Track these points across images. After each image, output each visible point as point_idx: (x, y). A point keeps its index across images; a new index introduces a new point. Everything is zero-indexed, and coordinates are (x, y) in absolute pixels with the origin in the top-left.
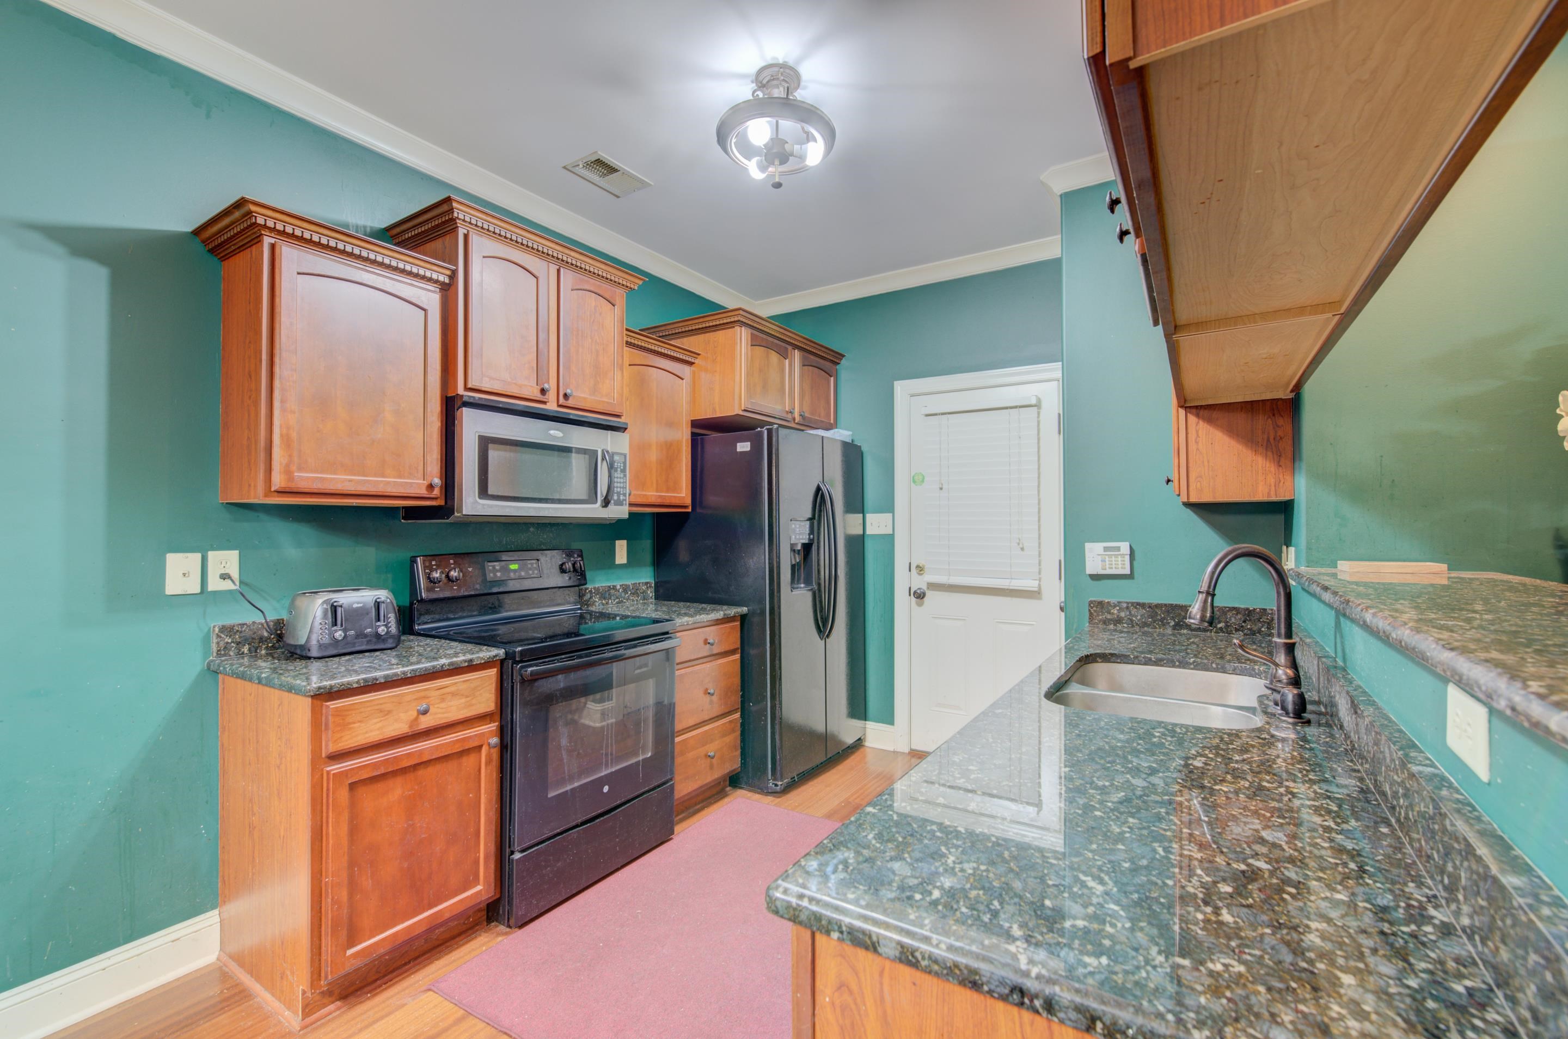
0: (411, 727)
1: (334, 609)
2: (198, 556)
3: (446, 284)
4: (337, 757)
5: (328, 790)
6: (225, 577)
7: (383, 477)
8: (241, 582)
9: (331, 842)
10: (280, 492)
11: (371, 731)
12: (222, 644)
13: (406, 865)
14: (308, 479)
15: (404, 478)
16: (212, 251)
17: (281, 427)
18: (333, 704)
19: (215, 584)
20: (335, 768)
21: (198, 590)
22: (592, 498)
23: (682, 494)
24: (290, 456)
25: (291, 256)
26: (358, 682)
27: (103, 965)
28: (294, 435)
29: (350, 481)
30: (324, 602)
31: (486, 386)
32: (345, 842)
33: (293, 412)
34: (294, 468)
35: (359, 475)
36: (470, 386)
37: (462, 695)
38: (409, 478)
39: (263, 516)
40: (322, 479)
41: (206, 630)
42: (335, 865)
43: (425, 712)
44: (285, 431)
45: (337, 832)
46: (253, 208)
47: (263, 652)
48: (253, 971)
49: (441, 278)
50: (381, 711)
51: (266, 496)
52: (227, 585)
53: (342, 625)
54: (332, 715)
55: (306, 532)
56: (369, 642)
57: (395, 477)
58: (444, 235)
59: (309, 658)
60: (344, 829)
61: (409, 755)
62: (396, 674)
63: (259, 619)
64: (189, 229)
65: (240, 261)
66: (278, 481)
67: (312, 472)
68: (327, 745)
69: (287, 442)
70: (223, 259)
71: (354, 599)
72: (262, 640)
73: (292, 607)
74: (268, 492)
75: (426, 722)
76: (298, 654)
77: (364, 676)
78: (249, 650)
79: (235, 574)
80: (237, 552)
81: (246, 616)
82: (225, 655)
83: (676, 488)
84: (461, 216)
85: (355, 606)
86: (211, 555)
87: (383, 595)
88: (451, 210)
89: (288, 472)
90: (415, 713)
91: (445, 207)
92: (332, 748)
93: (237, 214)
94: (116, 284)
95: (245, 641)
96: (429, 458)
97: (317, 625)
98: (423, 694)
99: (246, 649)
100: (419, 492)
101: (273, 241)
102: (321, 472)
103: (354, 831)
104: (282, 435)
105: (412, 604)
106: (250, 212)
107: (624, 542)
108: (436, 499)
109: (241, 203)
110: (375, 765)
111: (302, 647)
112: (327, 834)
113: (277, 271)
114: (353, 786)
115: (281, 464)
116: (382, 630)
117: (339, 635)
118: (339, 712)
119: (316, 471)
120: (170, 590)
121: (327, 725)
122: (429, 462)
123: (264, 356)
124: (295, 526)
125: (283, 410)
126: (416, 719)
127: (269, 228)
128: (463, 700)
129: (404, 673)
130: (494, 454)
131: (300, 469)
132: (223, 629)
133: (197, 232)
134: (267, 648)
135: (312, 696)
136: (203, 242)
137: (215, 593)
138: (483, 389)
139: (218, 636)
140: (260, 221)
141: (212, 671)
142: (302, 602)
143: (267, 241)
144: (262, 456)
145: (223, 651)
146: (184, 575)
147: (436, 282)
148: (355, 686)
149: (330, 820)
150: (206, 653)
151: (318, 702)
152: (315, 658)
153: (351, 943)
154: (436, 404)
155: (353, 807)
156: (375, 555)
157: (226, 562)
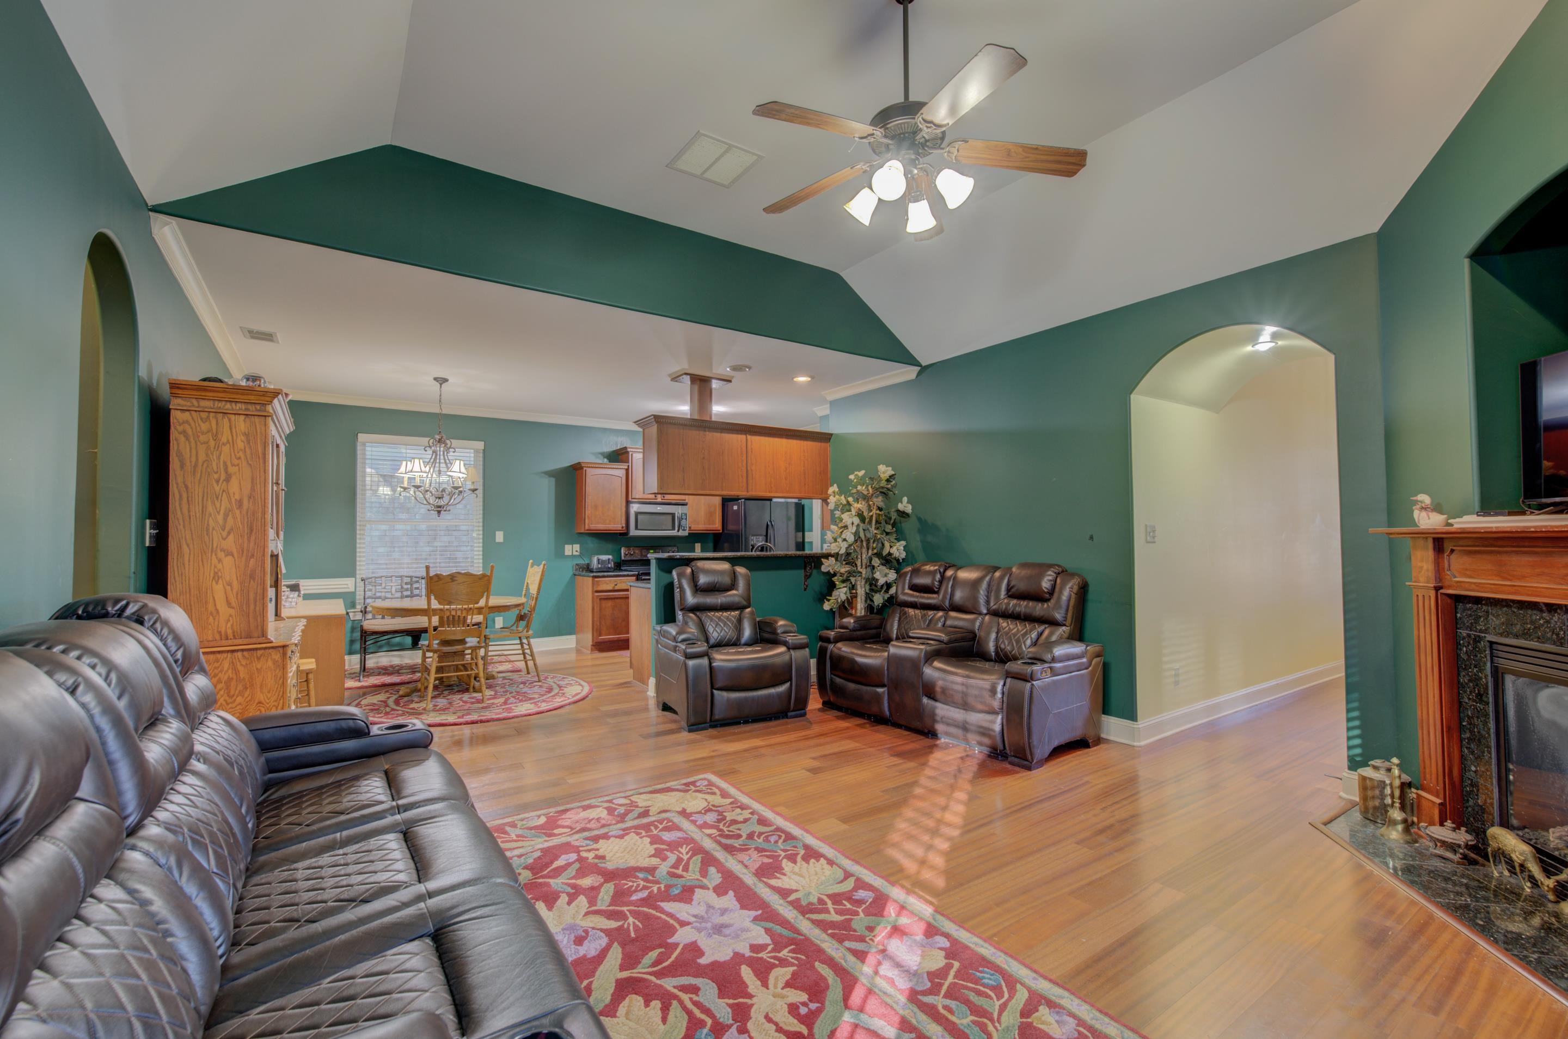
0: (611, 588)
1: (599, 560)
2: (571, 546)
3: (626, 467)
4: (597, 592)
6: (577, 551)
8: (580, 552)
10: (586, 530)
11: (604, 588)
12: (576, 568)
14: (592, 526)
16: (574, 470)
18: (595, 581)
19: (575, 553)
20: (597, 594)
21: (571, 554)
22: (673, 529)
23: (717, 525)
24: (590, 520)
25: (588, 470)
28: (591, 515)
29: (602, 526)
30: (596, 557)
31: (637, 497)
33: (590, 510)
34: (589, 524)
35: (604, 525)
36: (633, 497)
38: (615, 525)
39: (586, 536)
40: (595, 526)
41: (573, 564)
43: (616, 585)
44: (588, 513)
45: (597, 609)
50: (606, 583)
52: (578, 554)
53: (601, 564)
54: (595, 583)
56: (606, 568)
57: (613, 525)
58: (626, 454)
59: (593, 571)
61: (612, 594)
62: (608, 575)
63: (584, 561)
64: (567, 468)
65: (578, 475)
66: (587, 527)
67: (593, 524)
68: (593, 590)
69: (588, 517)
70: (577, 471)
71: (604, 557)
72: (584, 567)
73: (591, 559)
74: (584, 530)
75: (617, 588)
76: (591, 571)
79: (579, 550)
80: (579, 545)
81: (581, 562)
83: (714, 523)
84: (630, 450)
85: (603, 559)
86: (574, 545)
87: (610, 557)
91: (625, 448)
92: (596, 589)
93: (577, 463)
94: (556, 482)
95: (581, 567)
96: (621, 519)
97: (596, 564)
98: (614, 581)
99: (581, 569)
100: (618, 529)
102: (595, 524)
103: (600, 610)
104: (587, 515)
105: (621, 560)
106: (580, 462)
107: (699, 544)
108: (624, 530)
109: (578, 460)
110: (605, 595)
111: (592, 569)
112: (595, 612)
113: (586, 476)
114: (600, 599)
115: (586, 523)
116: (609, 565)
117: (600, 566)
120: (566, 554)
121: (594, 585)
123: (584, 497)
124: (594, 539)
125: (588, 510)
126: (612, 586)
127: (585, 466)
129: (610, 575)
130: (640, 517)
132: (576, 564)
134: (585, 569)
135: (592, 577)
136: (573, 468)
137: (575, 555)
139: (575, 566)
140: (583, 464)
141: (574, 574)
142: (593, 558)
143: (584, 469)
144: (583, 520)
145: (576, 570)
146: (568, 550)
147: (624, 467)
148: (600, 576)
150: (573, 569)
151: (593, 579)
152: (595, 570)
153: (600, 636)
154: (624, 504)
155: (600, 604)
156: (610, 546)
157: (577, 547)
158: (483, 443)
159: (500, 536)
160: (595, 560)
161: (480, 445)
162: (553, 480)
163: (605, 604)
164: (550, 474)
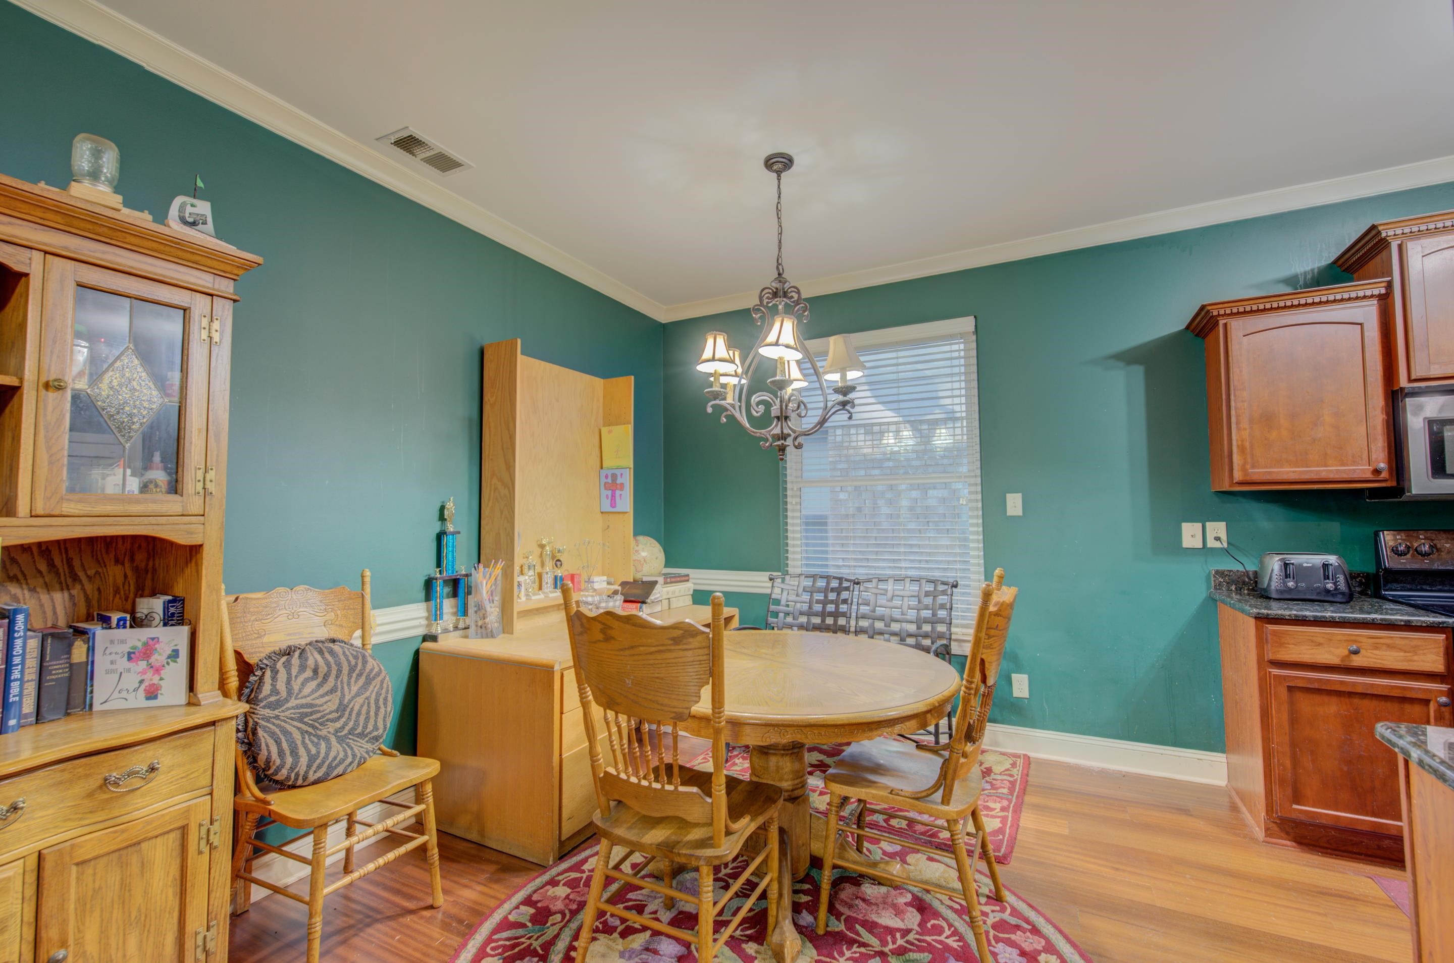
0: (1342, 661)
1: (1290, 566)
2: (1200, 525)
3: (1383, 294)
4: (1277, 663)
5: (1270, 684)
6: (1217, 539)
7: (1326, 466)
8: (1229, 543)
9: (1275, 721)
10: (1240, 483)
11: (1304, 654)
12: (1217, 581)
13: (1345, 769)
14: (1261, 472)
15: (1348, 465)
16: (1197, 335)
17: (1237, 441)
18: (1271, 627)
19: (1211, 543)
20: (1276, 671)
21: (1201, 547)
24: (1245, 459)
26: (1289, 616)
27: (1163, 752)
28: (1247, 444)
29: (1294, 472)
30: (1280, 560)
32: (1286, 724)
33: (1245, 429)
34: (1248, 467)
35: (1303, 467)
36: (1413, 377)
37: (1401, 649)
38: (1352, 465)
39: (1241, 499)
40: (1270, 473)
41: (1208, 572)
42: (1281, 740)
43: (1356, 652)
44: (1240, 443)
45: (1280, 716)
46: (1209, 308)
47: (1246, 592)
48: (1242, 799)
49: (1376, 292)
50: (1312, 641)
51: (1230, 486)
52: (1217, 545)
53: (1294, 578)
54: (1270, 634)
55: (1275, 510)
56: (1319, 594)
57: (1337, 466)
58: (1380, 252)
59: (1270, 598)
60: (1285, 716)
61: (1342, 683)
62: (1324, 617)
63: (1241, 569)
64: (1183, 327)
65: (1211, 337)
66: (1238, 476)
67: (1262, 468)
68: (1268, 654)
69: (1242, 449)
70: (1204, 338)
71: (1305, 560)
72: (1244, 583)
73: (1261, 563)
74: (1232, 484)
75: (1357, 661)
76: (1264, 595)
77: (1295, 612)
78: (1236, 588)
79: (1224, 537)
80: (1224, 523)
81: (1232, 566)
82: (1219, 589)
84: (1391, 233)
85: (1305, 565)
86: (1208, 524)
87: (1332, 559)
88: (1379, 233)
89: (1244, 470)
90: (1347, 652)
91: (1373, 233)
92: (1271, 656)
93: (1203, 313)
94: (1148, 375)
95: (1236, 582)
96: (1373, 448)
97: (1274, 577)
98: (1354, 638)
99: (1233, 588)
100: (1364, 476)
101: (1225, 321)
102: (1270, 467)
103: (1293, 720)
104: (1238, 446)
105: (1378, 571)
106: (1208, 311)
108: (1385, 481)
109: (1203, 307)
110: (1309, 680)
111: (1265, 590)
112: (1271, 714)
113: (1229, 340)
114: (1290, 689)
115: (1238, 465)
116: (1330, 586)
117: (1291, 584)
118: (1275, 633)
119: (1266, 467)
120: (1186, 545)
121: (1267, 639)
122: (1373, 450)
123: (1224, 397)
125: (1238, 429)
126: (1348, 656)
127: (1222, 315)
128: (1402, 654)
129: (1332, 617)
130: (1450, 436)
131: (1253, 467)
132: (1217, 572)
133: (1188, 328)
134: (1248, 589)
135: (1256, 618)
136: (1192, 331)
137: (1212, 549)
138: (1432, 377)
139: (1214, 576)
140: (1215, 313)
141: (1212, 599)
142: (1267, 560)
143: (1221, 322)
144: (1226, 460)
145: (1218, 586)
146: (1192, 536)
147: (1372, 296)
148: (1287, 617)
149: (1273, 706)
150: (1208, 588)
151: (1259, 623)
152: (1274, 599)
153: (1296, 801)
154: (1378, 400)
155: (1292, 703)
156: (1334, 528)
157: (1218, 530)
158: (971, 319)
159: (1014, 504)
160: (1274, 564)
161: (967, 324)
162: (1138, 371)
163: (1307, 705)
164: (1129, 357)
